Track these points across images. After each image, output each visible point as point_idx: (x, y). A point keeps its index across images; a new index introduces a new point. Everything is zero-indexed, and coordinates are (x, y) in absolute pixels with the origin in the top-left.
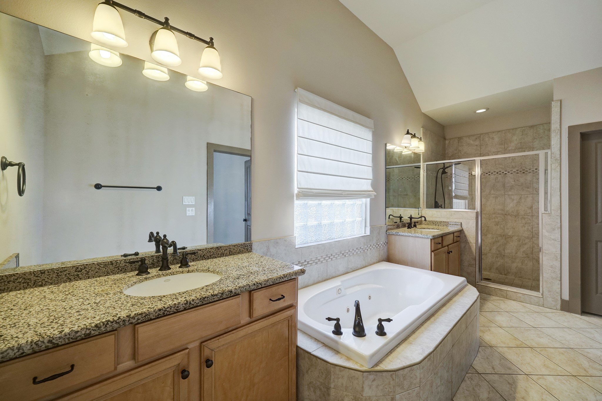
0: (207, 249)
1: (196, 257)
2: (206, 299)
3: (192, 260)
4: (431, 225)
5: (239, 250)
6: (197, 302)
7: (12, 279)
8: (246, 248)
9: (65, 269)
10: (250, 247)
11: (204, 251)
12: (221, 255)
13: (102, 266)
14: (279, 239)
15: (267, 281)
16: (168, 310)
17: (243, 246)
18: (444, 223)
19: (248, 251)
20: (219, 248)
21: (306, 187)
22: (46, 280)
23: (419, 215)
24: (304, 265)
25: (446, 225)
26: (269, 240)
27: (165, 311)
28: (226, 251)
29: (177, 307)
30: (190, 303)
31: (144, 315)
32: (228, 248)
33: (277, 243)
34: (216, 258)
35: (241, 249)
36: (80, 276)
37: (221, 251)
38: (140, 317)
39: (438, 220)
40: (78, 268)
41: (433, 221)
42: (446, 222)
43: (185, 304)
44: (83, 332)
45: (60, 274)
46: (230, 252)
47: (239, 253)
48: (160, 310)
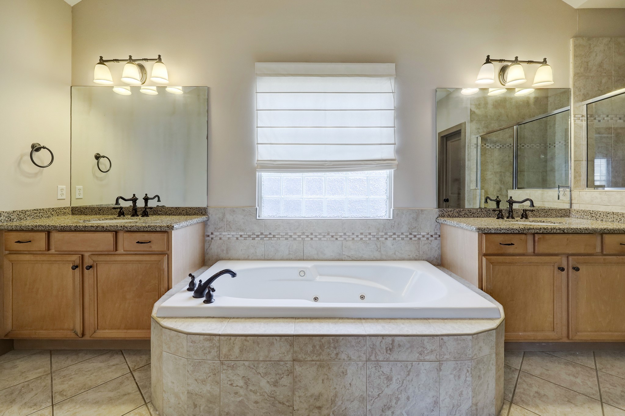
0: (169, 208)
1: (161, 213)
2: (87, 227)
3: (158, 214)
4: (588, 219)
5: (195, 212)
6: (81, 228)
7: (77, 209)
8: (201, 211)
9: (95, 208)
10: (204, 211)
11: (166, 209)
12: (179, 214)
13: (109, 209)
14: (236, 208)
15: (132, 227)
16: (65, 227)
17: (198, 209)
18: (615, 216)
19: (203, 214)
20: (178, 208)
21: (269, 159)
22: (88, 212)
23: (558, 199)
24: (269, 238)
25: (619, 220)
26: (225, 208)
27: (64, 228)
28: (183, 211)
29: (70, 227)
30: (77, 227)
31: (54, 227)
32: (184, 209)
33: (234, 211)
34: (175, 215)
35: (196, 212)
36: (100, 213)
37: (180, 211)
38: (52, 227)
39: (602, 209)
40: (99, 209)
41: (591, 212)
42: (617, 214)
43: (75, 227)
44: (31, 227)
45: (93, 210)
46: (187, 213)
47: (194, 215)
48: (62, 226)
